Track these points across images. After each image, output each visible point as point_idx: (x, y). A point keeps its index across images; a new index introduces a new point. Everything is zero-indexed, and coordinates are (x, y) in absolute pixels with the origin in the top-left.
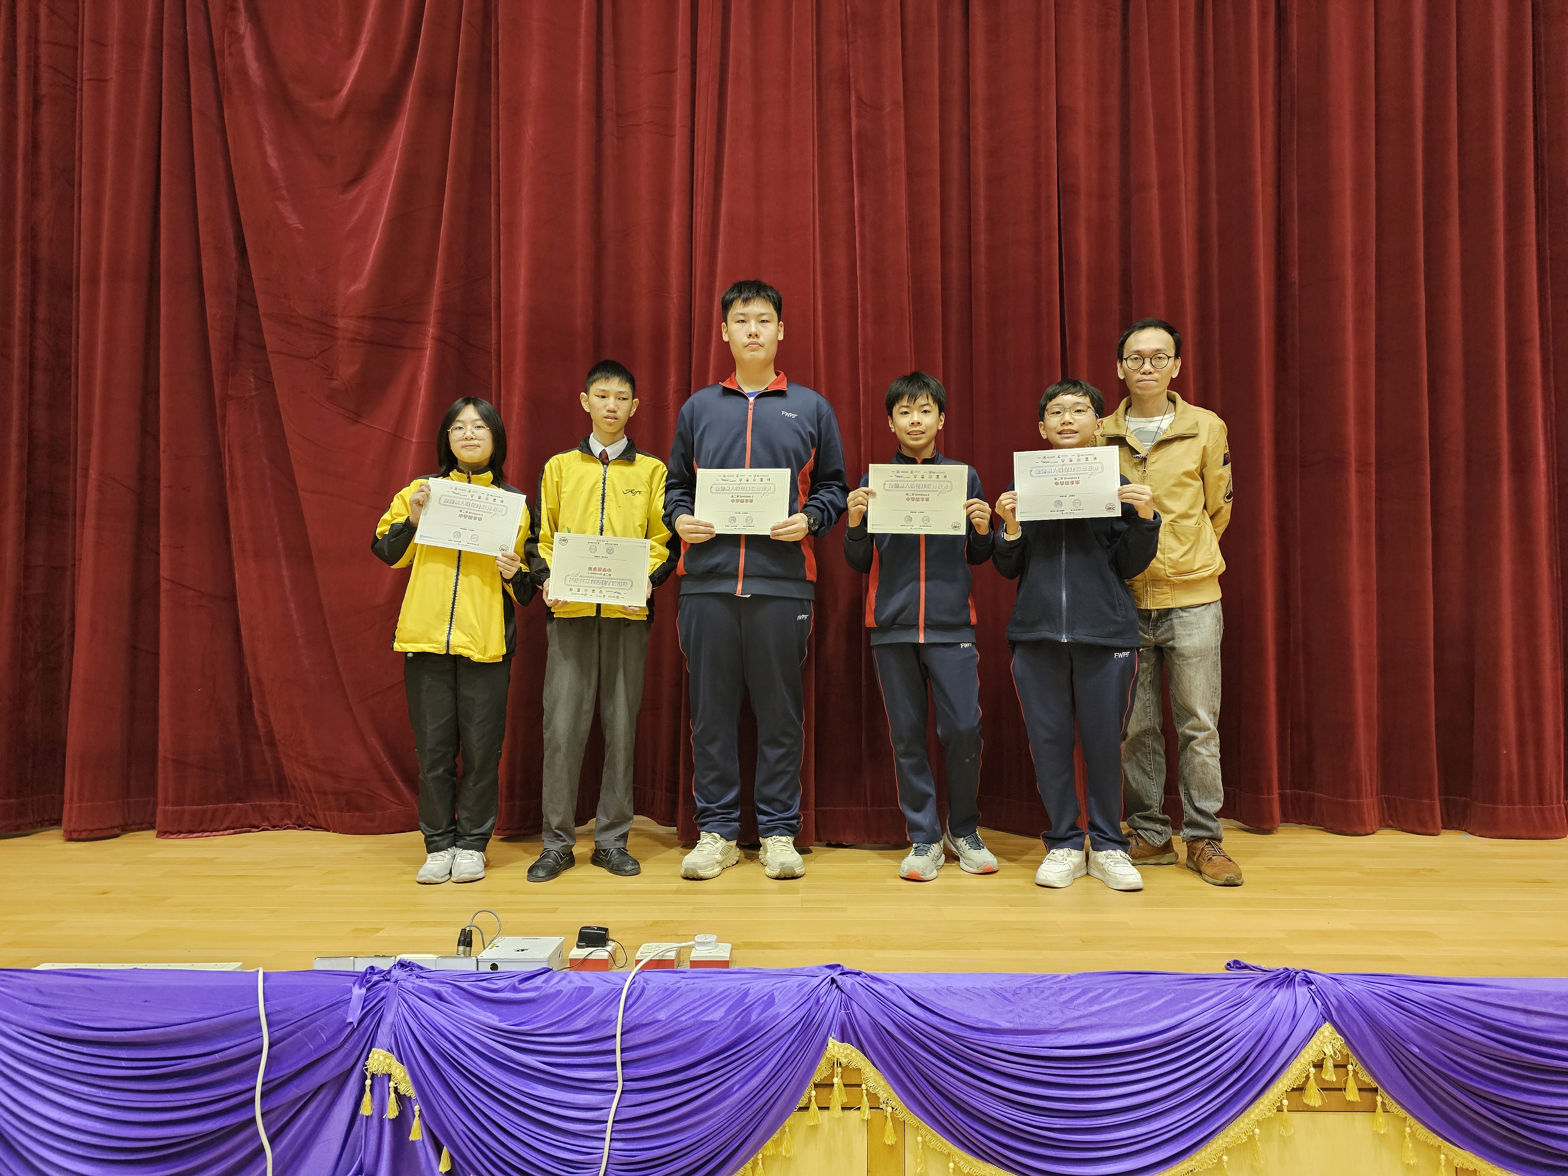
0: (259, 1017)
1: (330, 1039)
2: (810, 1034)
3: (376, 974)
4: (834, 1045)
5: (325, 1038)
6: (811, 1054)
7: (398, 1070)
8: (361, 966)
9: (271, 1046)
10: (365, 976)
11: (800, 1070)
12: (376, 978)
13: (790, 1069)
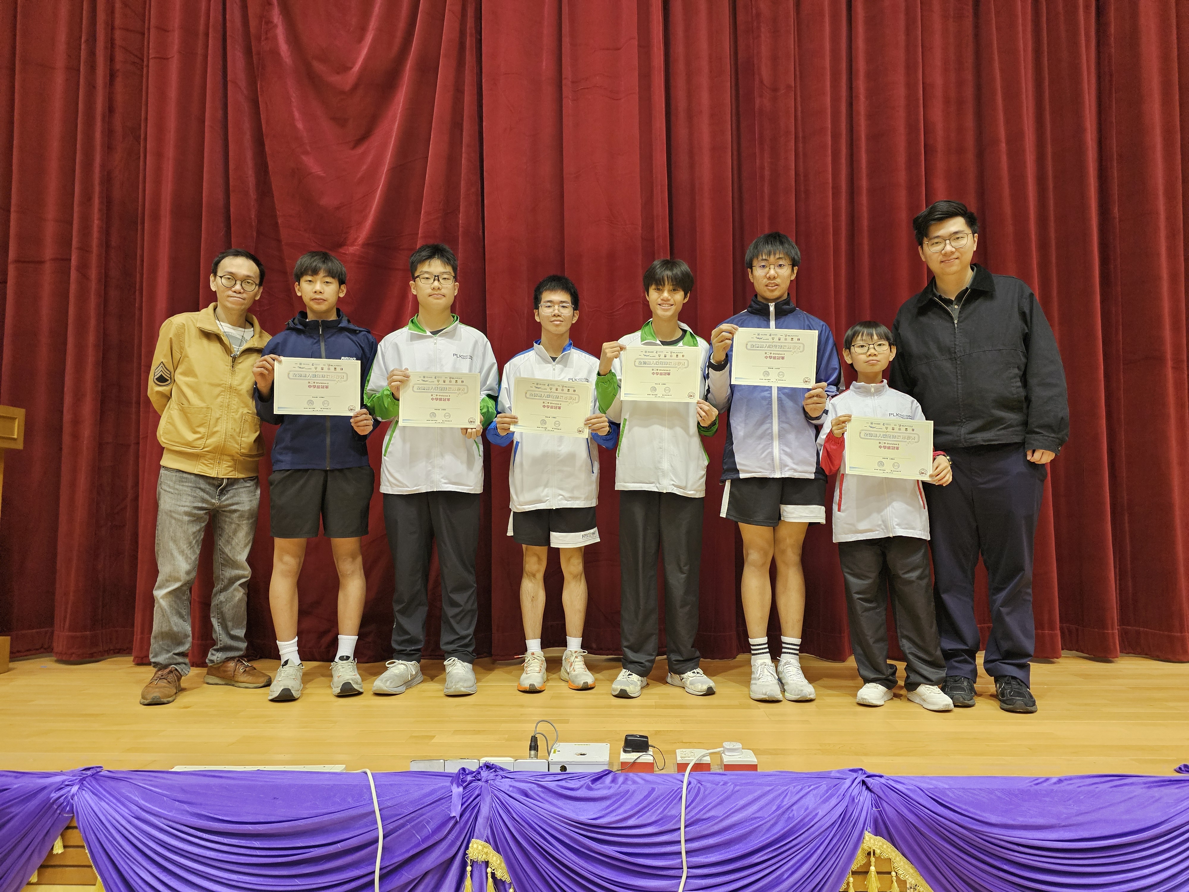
0: (374, 812)
1: (435, 831)
2: (849, 829)
3: (468, 774)
4: (870, 838)
5: (430, 831)
6: (851, 846)
7: (494, 858)
8: (453, 768)
9: (385, 837)
10: (459, 777)
11: (842, 860)
12: (469, 778)
13: (834, 859)
